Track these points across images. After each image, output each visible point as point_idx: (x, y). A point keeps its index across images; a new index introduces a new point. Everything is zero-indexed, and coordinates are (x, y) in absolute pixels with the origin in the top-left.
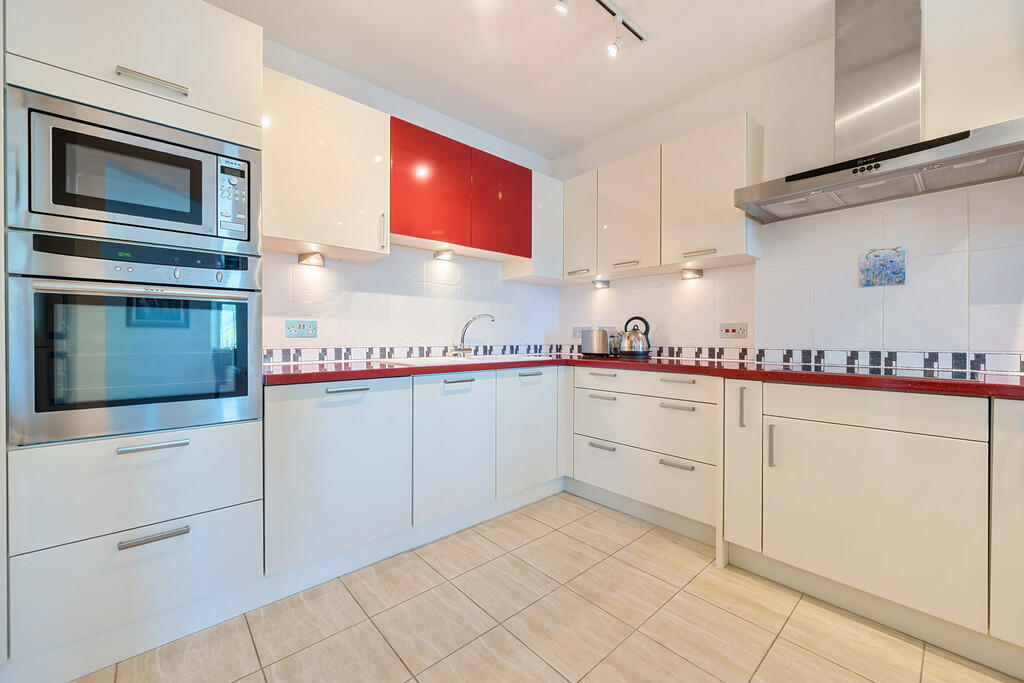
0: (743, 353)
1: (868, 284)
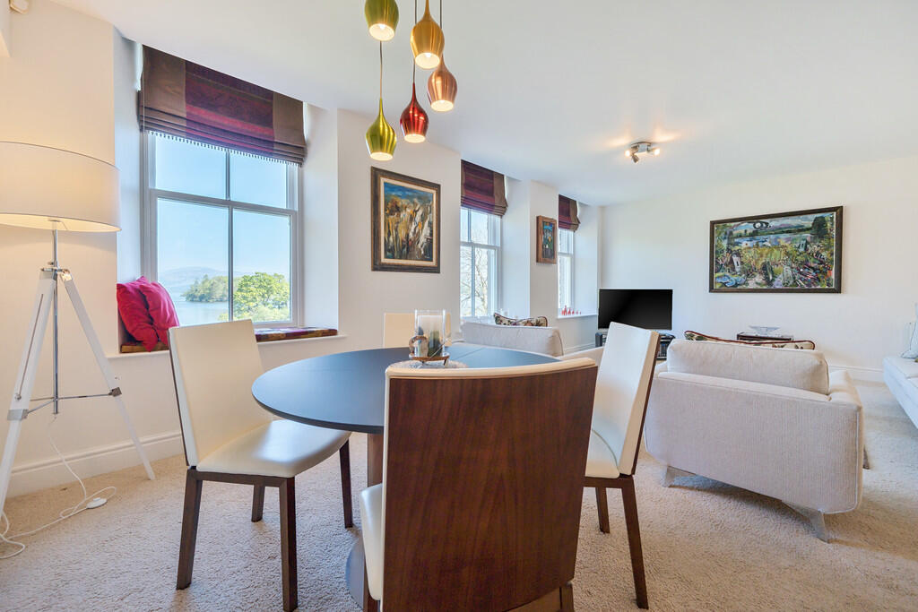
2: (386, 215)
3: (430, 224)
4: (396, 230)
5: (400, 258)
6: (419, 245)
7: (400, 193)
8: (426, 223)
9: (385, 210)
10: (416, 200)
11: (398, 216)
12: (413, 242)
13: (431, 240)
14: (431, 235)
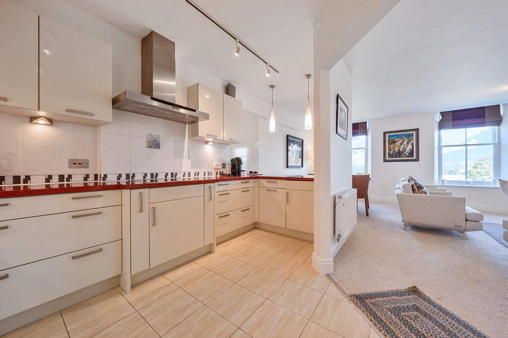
0: (87, 177)
1: (150, 147)
2: (389, 145)
3: (412, 144)
4: (394, 149)
5: (396, 157)
6: (406, 152)
7: (395, 137)
8: (410, 144)
9: (388, 143)
10: (404, 137)
11: (395, 144)
12: (402, 152)
13: (413, 150)
14: (413, 147)
